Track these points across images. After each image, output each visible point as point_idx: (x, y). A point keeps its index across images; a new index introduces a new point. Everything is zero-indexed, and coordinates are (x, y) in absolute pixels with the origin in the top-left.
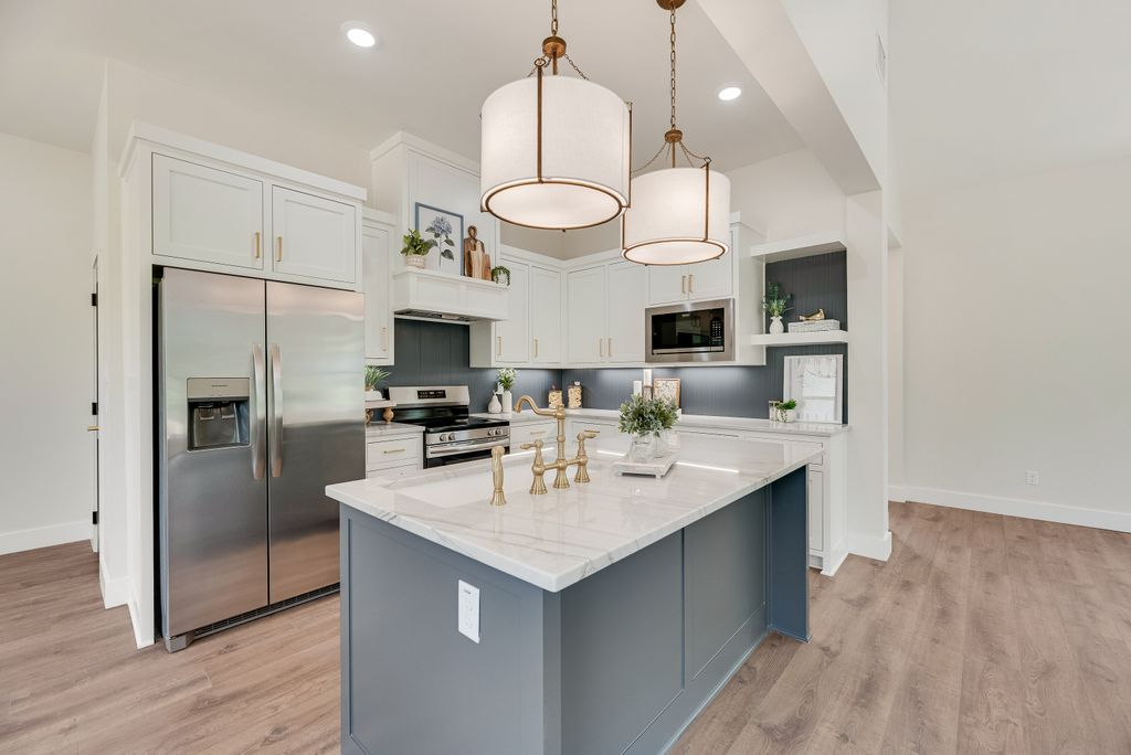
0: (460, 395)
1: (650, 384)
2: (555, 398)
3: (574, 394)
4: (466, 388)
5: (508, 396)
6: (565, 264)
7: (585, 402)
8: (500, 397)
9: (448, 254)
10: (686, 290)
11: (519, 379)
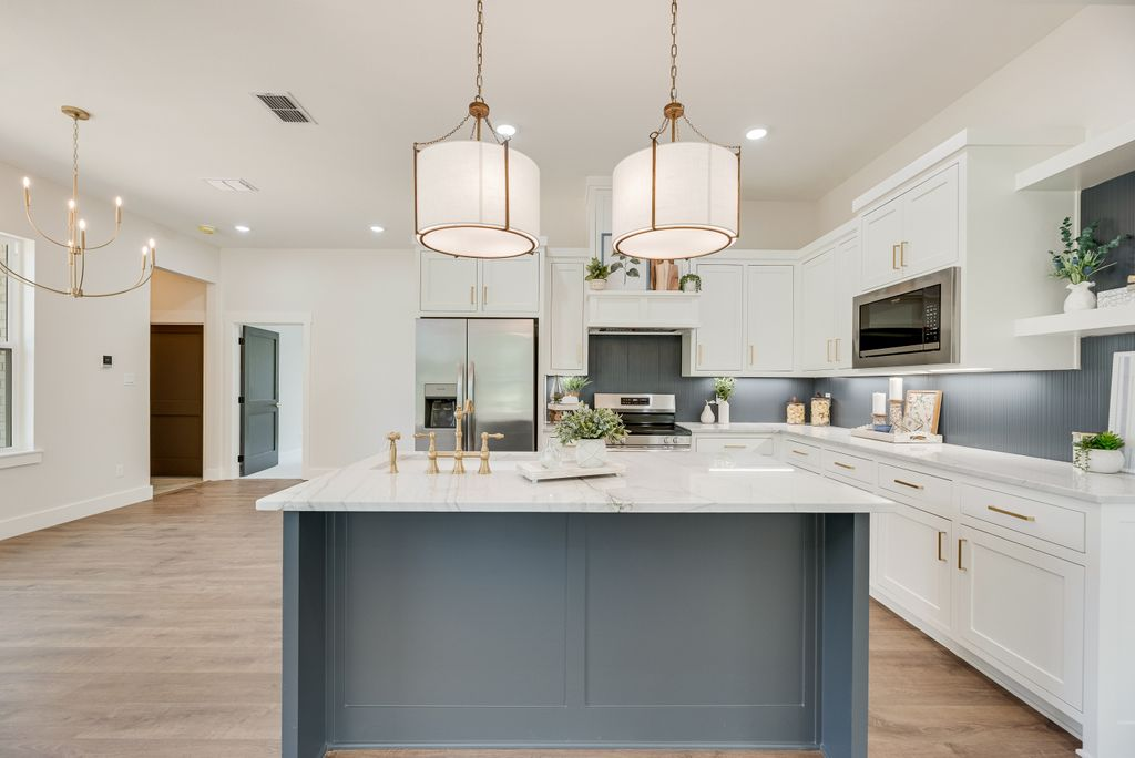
0: (665, 403)
1: (899, 397)
2: (794, 412)
3: (820, 407)
4: (673, 396)
5: (724, 407)
6: (798, 254)
7: (834, 419)
8: (715, 409)
9: (633, 273)
10: (898, 264)
11: (741, 389)
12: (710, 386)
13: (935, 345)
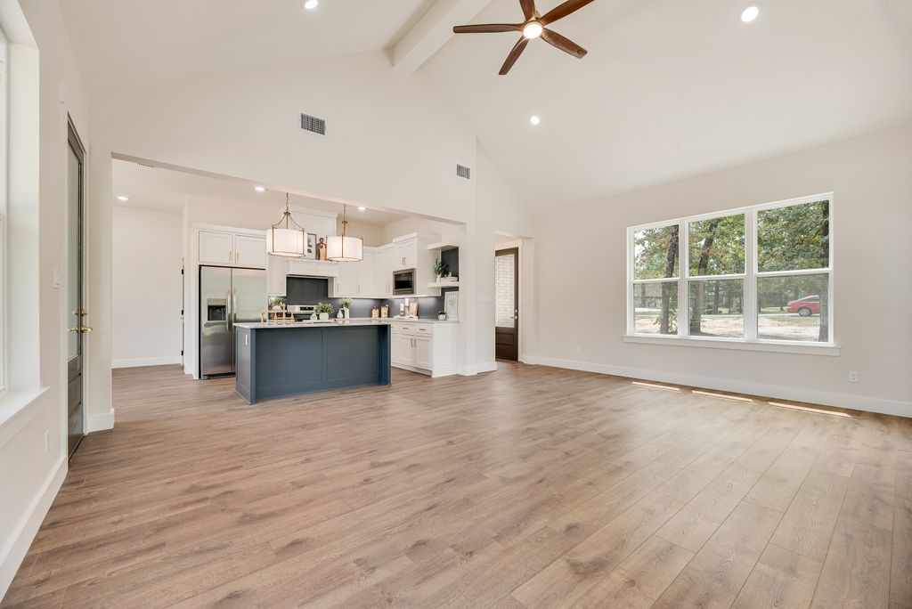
1: (407, 305)
2: (375, 312)
3: (384, 310)
5: (347, 311)
6: (377, 249)
8: (343, 312)
9: (310, 251)
11: (354, 303)
12: (341, 302)
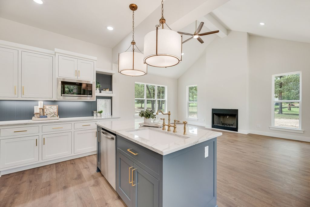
1: (42, 107)
10: (77, 75)
13: (91, 96)
